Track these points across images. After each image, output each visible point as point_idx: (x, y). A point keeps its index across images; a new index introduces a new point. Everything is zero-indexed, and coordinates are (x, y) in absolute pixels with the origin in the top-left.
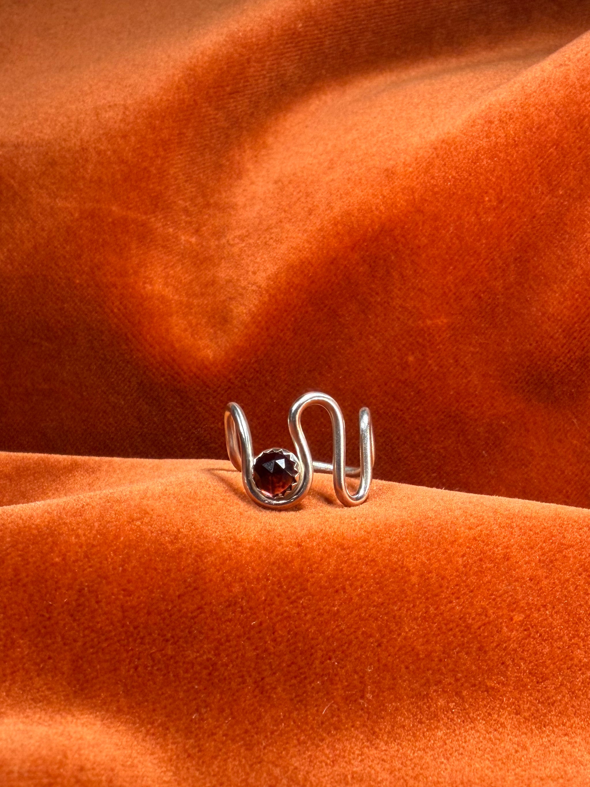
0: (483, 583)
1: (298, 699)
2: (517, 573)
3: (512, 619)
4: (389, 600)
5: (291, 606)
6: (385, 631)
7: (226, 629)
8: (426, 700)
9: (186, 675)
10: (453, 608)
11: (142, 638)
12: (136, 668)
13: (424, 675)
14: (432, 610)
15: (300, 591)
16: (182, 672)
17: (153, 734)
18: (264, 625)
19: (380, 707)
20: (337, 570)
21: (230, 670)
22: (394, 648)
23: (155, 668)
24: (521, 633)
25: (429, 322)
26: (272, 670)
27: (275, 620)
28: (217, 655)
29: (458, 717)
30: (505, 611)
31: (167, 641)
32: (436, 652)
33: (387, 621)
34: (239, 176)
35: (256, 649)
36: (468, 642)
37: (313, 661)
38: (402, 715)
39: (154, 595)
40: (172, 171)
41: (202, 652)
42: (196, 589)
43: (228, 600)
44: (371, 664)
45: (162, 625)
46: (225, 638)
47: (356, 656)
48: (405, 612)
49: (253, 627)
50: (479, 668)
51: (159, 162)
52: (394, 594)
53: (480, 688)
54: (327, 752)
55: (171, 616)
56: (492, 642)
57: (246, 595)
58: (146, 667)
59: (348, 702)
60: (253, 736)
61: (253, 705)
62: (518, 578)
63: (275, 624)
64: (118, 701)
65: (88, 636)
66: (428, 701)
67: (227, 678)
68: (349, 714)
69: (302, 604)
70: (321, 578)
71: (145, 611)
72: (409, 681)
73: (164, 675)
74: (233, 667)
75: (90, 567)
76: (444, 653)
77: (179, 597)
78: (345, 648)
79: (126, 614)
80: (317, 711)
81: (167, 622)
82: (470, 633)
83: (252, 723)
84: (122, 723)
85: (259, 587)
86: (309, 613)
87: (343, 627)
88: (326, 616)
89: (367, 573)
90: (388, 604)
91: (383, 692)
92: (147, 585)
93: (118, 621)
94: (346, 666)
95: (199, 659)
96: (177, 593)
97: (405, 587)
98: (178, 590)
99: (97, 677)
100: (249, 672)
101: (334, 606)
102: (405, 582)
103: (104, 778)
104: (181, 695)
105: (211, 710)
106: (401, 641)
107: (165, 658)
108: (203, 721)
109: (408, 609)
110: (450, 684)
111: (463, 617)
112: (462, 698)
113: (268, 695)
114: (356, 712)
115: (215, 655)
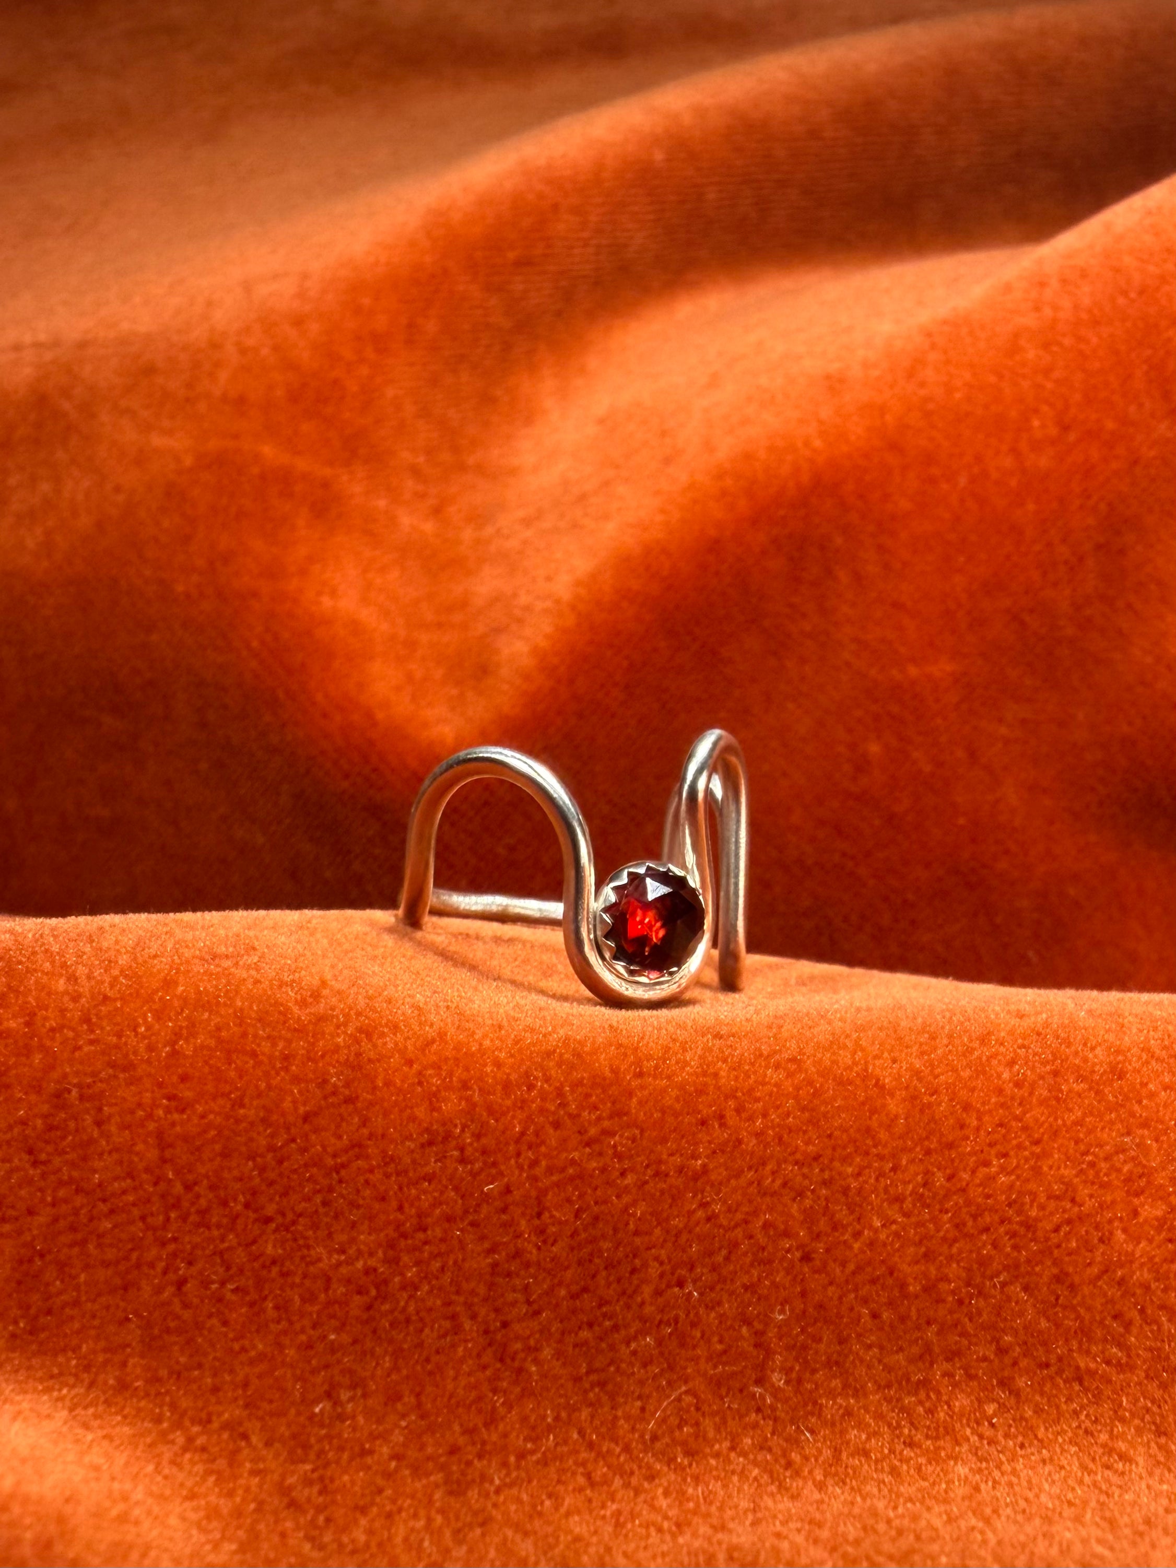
0: (1064, 1125)
1: (594, 1377)
2: (1146, 1107)
3: (1136, 1213)
4: (834, 1149)
5: (588, 1150)
6: (823, 1224)
7: (418, 1198)
8: (922, 1394)
9: (308, 1308)
10: (993, 1178)
11: (203, 1213)
12: (180, 1284)
13: (917, 1334)
14: (940, 1179)
15: (611, 1117)
16: (297, 1298)
17: (204, 1449)
18: (517, 1195)
19: (806, 1405)
20: (705, 1074)
21: (423, 1300)
22: (843, 1264)
23: (230, 1286)
24: (1159, 1247)
25: (913, 671)
26: (529, 1303)
27: (546, 1182)
28: (393, 1261)
29: (1007, 1436)
30: (1119, 1195)
31: (268, 1220)
32: (950, 1282)
33: (827, 1199)
34: (529, 420)
35: (492, 1251)
36: (1028, 1261)
37: (638, 1286)
38: (861, 1425)
39: (242, 1111)
40: (390, 392)
41: (352, 1251)
42: (349, 1100)
43: (427, 1130)
44: (785, 1301)
45: (257, 1181)
46: (414, 1221)
47: (745, 1279)
48: (872, 1181)
49: (486, 1198)
50: (1058, 1326)
51: (365, 371)
52: (844, 1137)
53: (1060, 1372)
54: (663, 1503)
55: (280, 1162)
56: (1089, 1264)
57: (472, 1121)
58: (205, 1284)
59: (723, 1391)
60: (469, 1463)
61: (475, 1387)
62: (1147, 1119)
63: (543, 1193)
64: (124, 1364)
65: (66, 1201)
66: (928, 1397)
67: (414, 1318)
68: (724, 1421)
69: (615, 1146)
70: (664, 1091)
71: (218, 1147)
72: (881, 1348)
73: (252, 1305)
74: (430, 1291)
75: (91, 1042)
76: (968, 1284)
77: (306, 1118)
78: (719, 1258)
79: (168, 1154)
80: (643, 1409)
81: (271, 1175)
82: (1033, 1240)
83: (470, 1432)
84: (125, 1417)
85: (508, 1103)
86: (632, 1169)
87: (717, 1208)
88: (676, 1181)
89: (777, 1085)
90: (832, 1160)
91: (814, 1371)
92: (227, 1088)
93: (147, 1170)
94: (719, 1303)
95: (344, 1270)
96: (302, 1110)
97: (874, 1124)
98: (304, 1105)
99: (76, 1303)
100: (468, 1306)
101: (695, 1157)
102: (873, 1111)
103: (28, 1535)
104: (291, 1353)
105: (365, 1396)
106: (862, 1251)
107: (256, 1265)
108: (343, 1421)
109: (881, 1175)
110: (985, 1359)
111: (1015, 1201)
112: (1016, 1393)
113: (517, 1364)
114: (741, 1417)
115: (386, 1261)
